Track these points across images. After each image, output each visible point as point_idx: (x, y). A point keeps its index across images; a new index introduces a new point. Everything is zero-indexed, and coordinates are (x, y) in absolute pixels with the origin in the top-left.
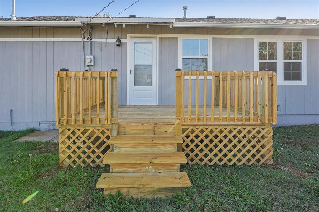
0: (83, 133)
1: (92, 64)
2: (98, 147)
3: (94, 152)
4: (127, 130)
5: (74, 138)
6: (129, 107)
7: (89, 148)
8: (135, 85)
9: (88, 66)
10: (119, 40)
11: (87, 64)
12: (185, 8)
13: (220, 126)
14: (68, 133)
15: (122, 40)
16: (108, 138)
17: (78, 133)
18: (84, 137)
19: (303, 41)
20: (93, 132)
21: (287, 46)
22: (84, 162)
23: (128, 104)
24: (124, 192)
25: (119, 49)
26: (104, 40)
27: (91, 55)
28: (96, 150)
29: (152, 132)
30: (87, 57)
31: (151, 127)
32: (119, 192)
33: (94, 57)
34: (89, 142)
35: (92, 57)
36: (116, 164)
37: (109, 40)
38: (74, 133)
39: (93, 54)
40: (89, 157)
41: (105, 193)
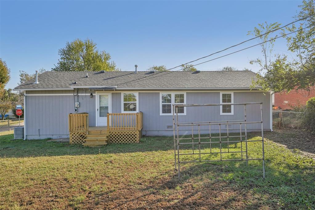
0: (77, 134)
1: (78, 106)
2: (82, 138)
3: (81, 140)
4: (92, 133)
5: (74, 135)
6: (97, 127)
7: (79, 138)
8: (100, 116)
9: (77, 107)
10: (91, 95)
11: (76, 106)
12: (136, 66)
13: (122, 131)
14: (73, 134)
15: (93, 94)
16: (85, 135)
17: (76, 133)
18: (77, 135)
19: (185, 93)
20: (81, 133)
21: (176, 96)
22: (78, 143)
23: (96, 126)
24: (89, 146)
25: (92, 98)
26: (84, 94)
27: (78, 102)
28: (81, 139)
29: (100, 133)
30: (76, 103)
31: (100, 132)
32: (88, 146)
33: (79, 103)
34: (79, 137)
35: (78, 103)
36: (87, 141)
37: (87, 94)
38: (74, 133)
39: (79, 101)
40: (79, 141)
41: (84, 146)
